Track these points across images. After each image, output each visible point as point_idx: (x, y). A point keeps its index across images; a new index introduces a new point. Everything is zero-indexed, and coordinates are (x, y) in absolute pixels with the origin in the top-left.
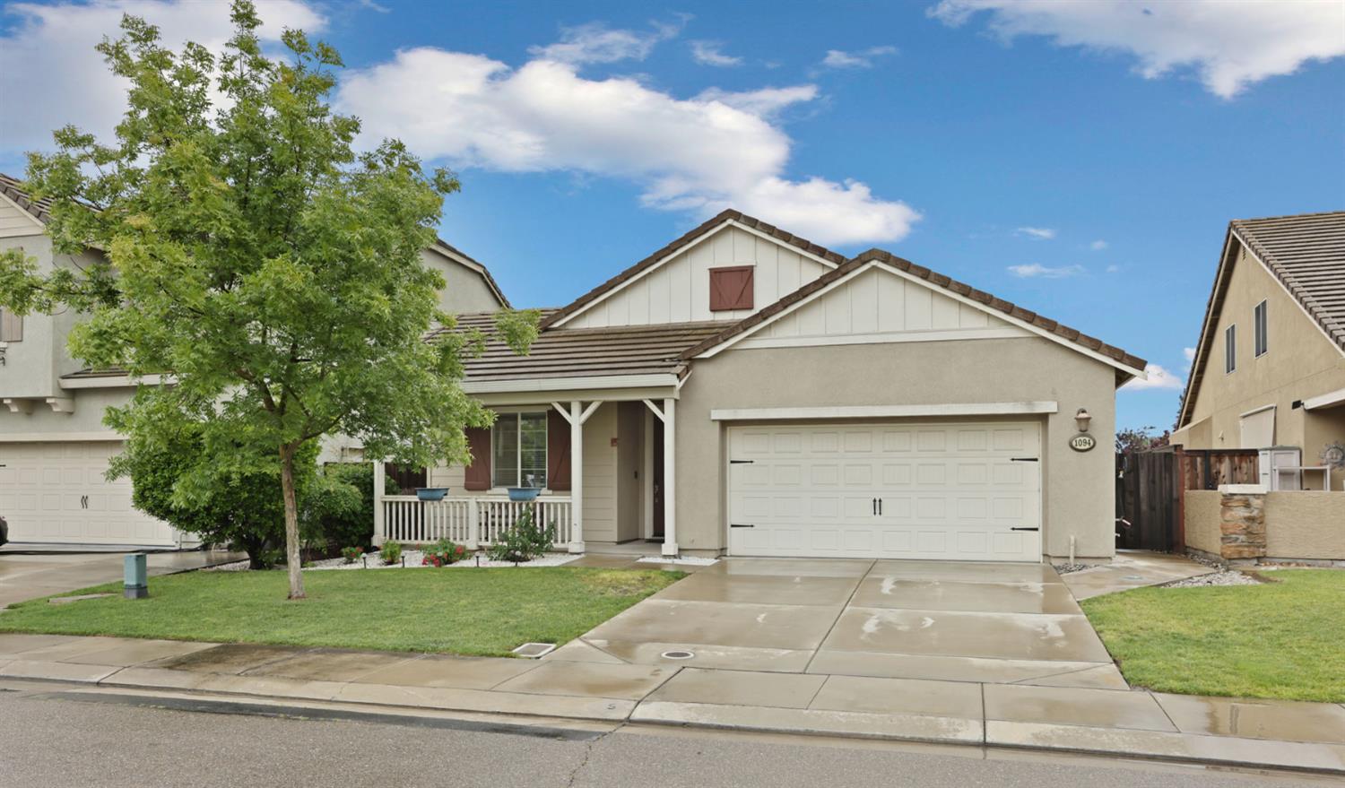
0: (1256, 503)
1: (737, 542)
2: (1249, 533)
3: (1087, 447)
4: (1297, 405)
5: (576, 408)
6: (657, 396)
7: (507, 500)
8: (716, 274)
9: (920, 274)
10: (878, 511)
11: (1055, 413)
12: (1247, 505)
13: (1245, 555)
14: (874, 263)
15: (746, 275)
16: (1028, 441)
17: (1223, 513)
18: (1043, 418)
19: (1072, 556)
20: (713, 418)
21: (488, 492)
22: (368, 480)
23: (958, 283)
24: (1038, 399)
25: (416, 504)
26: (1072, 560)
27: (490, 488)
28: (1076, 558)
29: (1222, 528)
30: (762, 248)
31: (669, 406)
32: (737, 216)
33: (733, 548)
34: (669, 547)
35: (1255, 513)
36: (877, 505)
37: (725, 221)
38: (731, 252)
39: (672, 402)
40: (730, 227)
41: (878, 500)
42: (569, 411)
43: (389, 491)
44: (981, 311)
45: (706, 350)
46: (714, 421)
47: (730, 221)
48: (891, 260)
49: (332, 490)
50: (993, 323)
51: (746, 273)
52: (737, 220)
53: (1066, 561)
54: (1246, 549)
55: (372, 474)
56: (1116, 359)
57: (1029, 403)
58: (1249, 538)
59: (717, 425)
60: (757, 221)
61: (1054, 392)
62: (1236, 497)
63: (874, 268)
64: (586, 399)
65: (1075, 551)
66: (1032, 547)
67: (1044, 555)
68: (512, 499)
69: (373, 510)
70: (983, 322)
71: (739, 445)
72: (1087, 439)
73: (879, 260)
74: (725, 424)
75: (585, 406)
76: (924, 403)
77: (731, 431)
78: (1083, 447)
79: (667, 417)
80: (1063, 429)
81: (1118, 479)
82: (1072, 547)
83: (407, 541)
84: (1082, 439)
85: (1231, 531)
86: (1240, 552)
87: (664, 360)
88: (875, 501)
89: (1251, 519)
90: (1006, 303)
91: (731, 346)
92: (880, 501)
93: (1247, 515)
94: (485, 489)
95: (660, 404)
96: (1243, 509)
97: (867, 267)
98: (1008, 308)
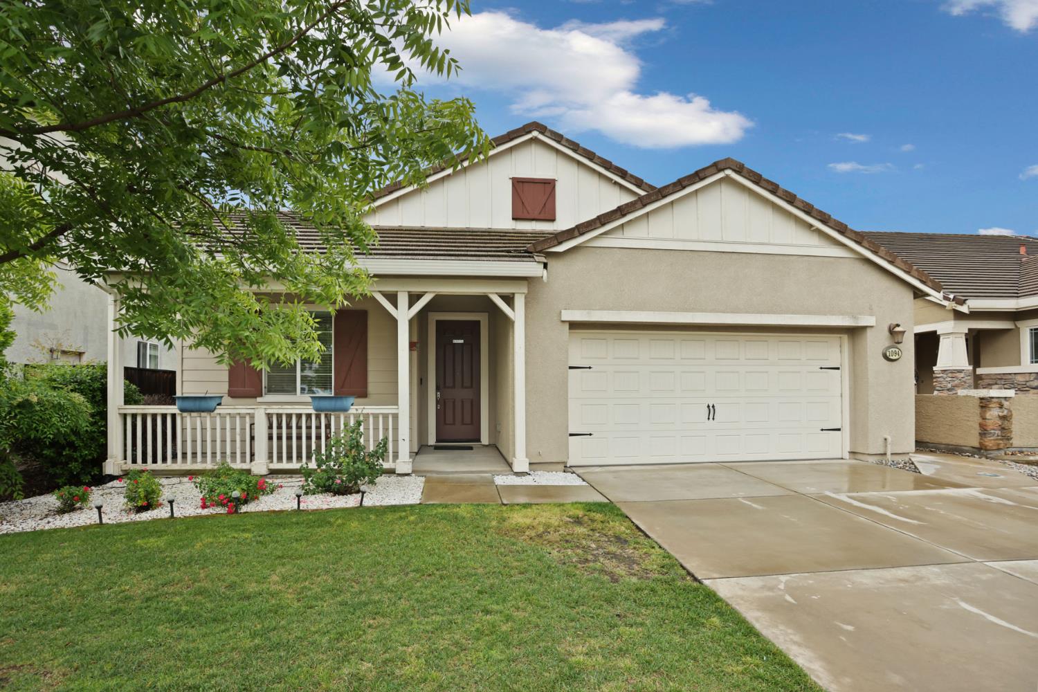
0: (1006, 404)
2: (1002, 429)
3: (896, 357)
5: (403, 300)
6: (506, 290)
7: (312, 411)
8: (518, 184)
9: (767, 188)
10: (711, 417)
11: (872, 327)
12: (1001, 406)
13: (1000, 447)
14: (729, 172)
16: (835, 352)
17: (982, 415)
18: (854, 332)
20: (563, 319)
21: (259, 399)
22: (97, 385)
24: (860, 314)
25: (174, 416)
26: (889, 456)
27: (261, 396)
28: (892, 454)
29: (980, 426)
30: (563, 165)
31: (519, 301)
32: (542, 129)
33: (571, 459)
34: (521, 463)
35: (1005, 413)
36: (711, 409)
37: (530, 132)
38: (534, 164)
39: (524, 298)
40: (535, 139)
41: (711, 406)
42: (396, 307)
43: (129, 400)
45: (560, 243)
46: (564, 322)
47: (535, 134)
48: (745, 172)
49: (35, 399)
51: (549, 185)
52: (543, 133)
53: (885, 457)
54: (1001, 442)
55: (105, 376)
56: (922, 282)
57: (855, 318)
58: (1002, 433)
59: (567, 326)
61: (871, 309)
62: (993, 400)
64: (416, 288)
65: (891, 447)
66: (838, 446)
67: (851, 452)
68: (316, 410)
69: (106, 426)
70: (814, 240)
71: (581, 350)
72: (897, 350)
73: (731, 170)
74: (574, 325)
75: (414, 298)
77: (571, 336)
78: (893, 357)
79: (517, 314)
80: (876, 342)
83: (160, 466)
84: (893, 350)
85: (991, 427)
86: (998, 445)
88: (708, 406)
89: (1004, 418)
91: (583, 242)
92: (713, 406)
93: (1001, 415)
94: (255, 397)
95: (509, 300)
96: (998, 410)
97: (721, 175)
98: (843, 229)
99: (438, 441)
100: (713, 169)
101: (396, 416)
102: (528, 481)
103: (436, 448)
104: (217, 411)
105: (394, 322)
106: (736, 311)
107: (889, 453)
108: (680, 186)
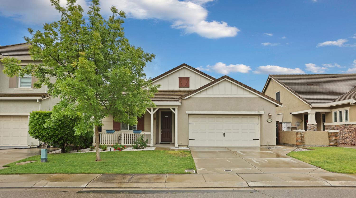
0: (303, 133)
1: (191, 143)
2: (302, 140)
3: (271, 121)
4: (291, 113)
5: (152, 110)
6: (174, 107)
7: (133, 133)
8: (180, 79)
9: (236, 82)
10: (224, 136)
11: (264, 114)
12: (301, 134)
13: (301, 144)
14: (225, 79)
16: (257, 120)
17: (296, 136)
18: (261, 115)
20: (187, 113)
21: (120, 131)
23: (244, 84)
24: (260, 111)
25: (107, 134)
26: (268, 146)
27: (120, 130)
28: (269, 146)
29: (296, 139)
30: (192, 73)
31: (176, 110)
32: (186, 65)
33: (190, 145)
34: (176, 145)
35: (302, 136)
36: (224, 134)
37: (183, 66)
38: (184, 74)
39: (177, 109)
40: (184, 68)
42: (150, 111)
44: (248, 91)
45: (186, 97)
46: (187, 114)
47: (184, 66)
48: (229, 78)
50: (251, 94)
51: (188, 79)
52: (186, 66)
53: (266, 146)
54: (301, 143)
56: (276, 103)
57: (259, 112)
58: (301, 141)
60: (191, 67)
62: (299, 132)
63: (225, 80)
65: (269, 144)
66: (257, 144)
67: (260, 145)
70: (248, 93)
71: (192, 120)
72: (271, 120)
73: (226, 78)
74: (189, 115)
75: (154, 109)
76: (236, 111)
78: (270, 122)
79: (176, 113)
80: (265, 118)
81: (276, 128)
82: (268, 143)
84: (270, 120)
85: (298, 139)
86: (300, 144)
87: (175, 99)
88: (223, 133)
89: (302, 137)
91: (191, 96)
92: (224, 133)
93: (301, 136)
94: (119, 130)
95: (174, 109)
96: (300, 135)
97: (224, 79)
98: (255, 91)
99: (161, 142)
100: (222, 78)
101: (150, 135)
102: (178, 148)
103: (161, 143)
104: (114, 133)
105: (150, 114)
106: (228, 111)
107: (268, 145)
108: (213, 83)
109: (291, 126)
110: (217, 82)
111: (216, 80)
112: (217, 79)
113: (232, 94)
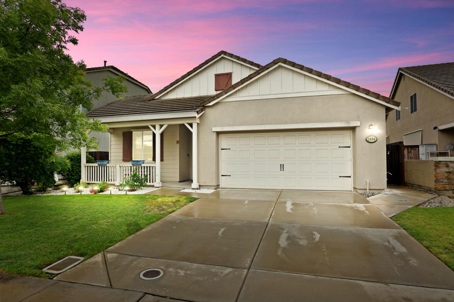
0: (451, 165)
1: (224, 182)
2: (448, 179)
3: (374, 141)
4: (435, 128)
5: (157, 127)
6: (190, 122)
7: (131, 165)
8: (217, 76)
9: (299, 68)
10: (282, 169)
12: (447, 166)
13: (447, 188)
14: (280, 64)
15: (229, 76)
16: (346, 139)
17: (435, 170)
18: (354, 129)
19: (368, 189)
23: (316, 71)
25: (97, 167)
26: (368, 190)
28: (369, 189)
29: (435, 176)
30: (235, 66)
31: (195, 126)
32: (225, 53)
33: (222, 185)
34: (195, 184)
35: (451, 170)
36: (282, 167)
37: (220, 55)
38: (223, 68)
39: (196, 124)
40: (223, 58)
41: (282, 164)
44: (326, 83)
45: (210, 102)
46: (213, 132)
47: (222, 55)
48: (287, 62)
49: (54, 161)
50: (331, 88)
52: (225, 55)
53: (365, 191)
54: (447, 186)
56: (386, 102)
57: (348, 122)
58: (448, 181)
59: (215, 134)
60: (233, 55)
61: (358, 117)
62: (443, 163)
63: (280, 66)
64: (162, 123)
65: (369, 186)
66: (348, 185)
67: (354, 188)
68: (133, 165)
70: (326, 88)
71: (224, 142)
72: (374, 137)
73: (282, 62)
74: (218, 133)
75: (161, 126)
76: (302, 123)
77: (222, 137)
78: (372, 141)
79: (194, 130)
81: (387, 155)
82: (368, 185)
84: (371, 137)
85: (440, 177)
86: (445, 187)
87: (193, 107)
88: (281, 165)
89: (449, 172)
90: (337, 79)
91: (219, 101)
92: (283, 165)
93: (447, 170)
94: (130, 161)
95: (191, 125)
96: (445, 168)
97: (277, 65)
98: (338, 81)
100: (273, 64)
101: (155, 167)
102: (198, 191)
106: (286, 123)
108: (257, 73)
109: (437, 150)
110: (264, 71)
111: (262, 69)
112: (264, 66)
113: (295, 91)
